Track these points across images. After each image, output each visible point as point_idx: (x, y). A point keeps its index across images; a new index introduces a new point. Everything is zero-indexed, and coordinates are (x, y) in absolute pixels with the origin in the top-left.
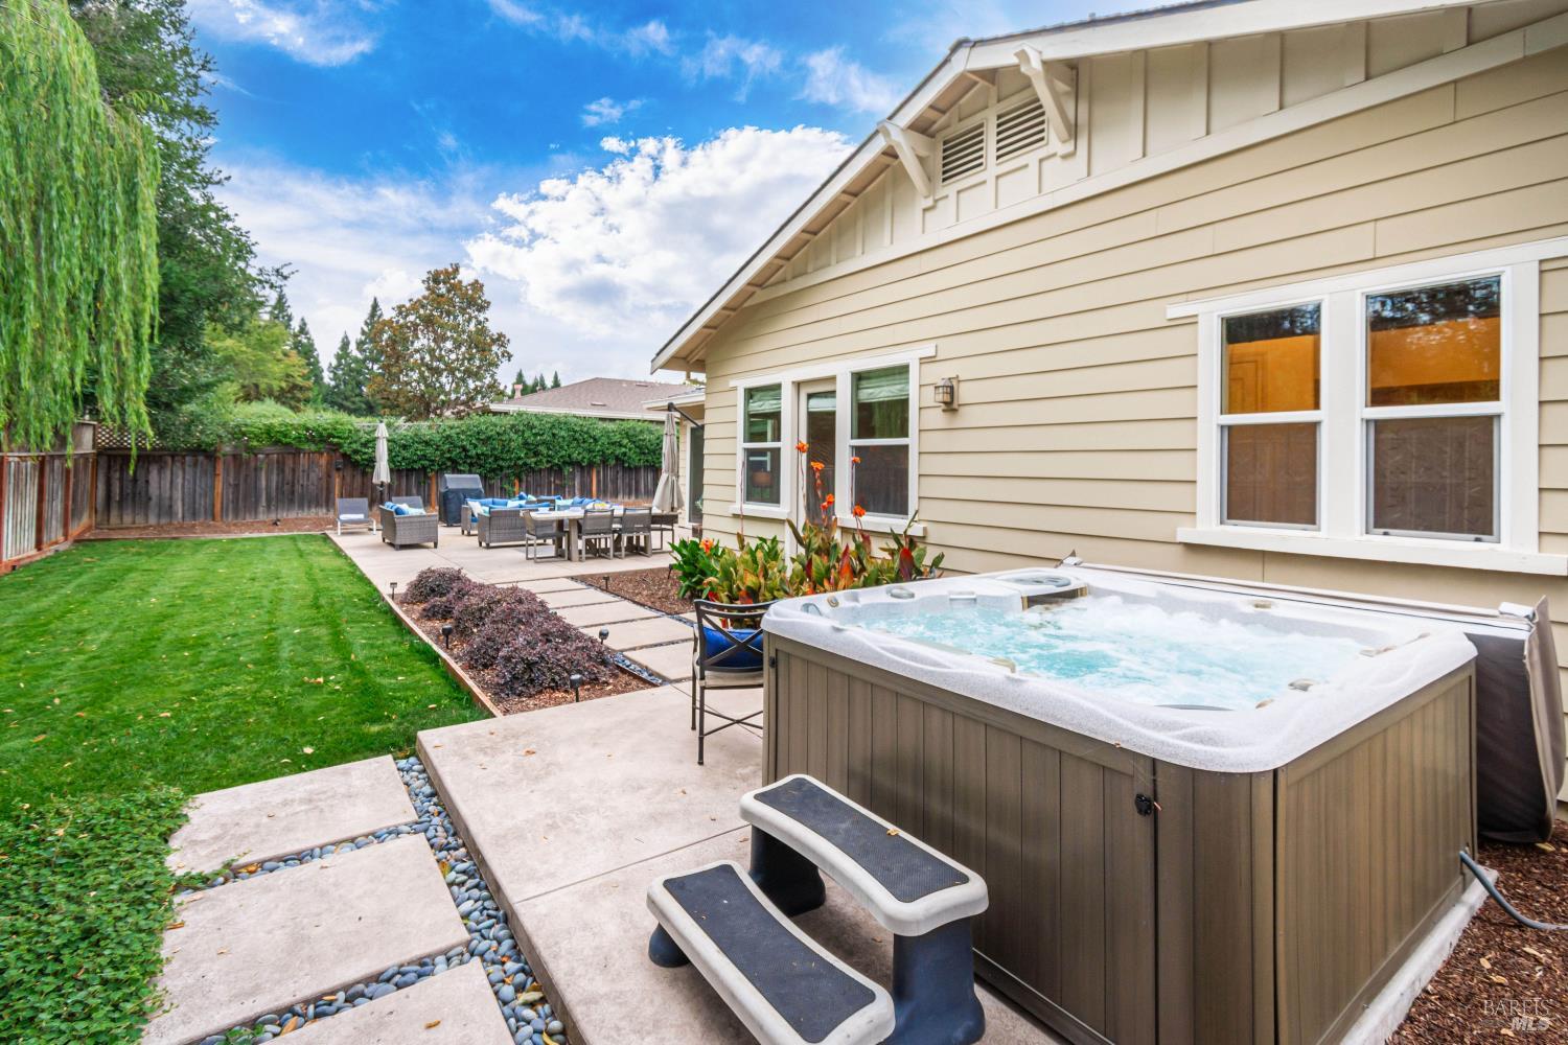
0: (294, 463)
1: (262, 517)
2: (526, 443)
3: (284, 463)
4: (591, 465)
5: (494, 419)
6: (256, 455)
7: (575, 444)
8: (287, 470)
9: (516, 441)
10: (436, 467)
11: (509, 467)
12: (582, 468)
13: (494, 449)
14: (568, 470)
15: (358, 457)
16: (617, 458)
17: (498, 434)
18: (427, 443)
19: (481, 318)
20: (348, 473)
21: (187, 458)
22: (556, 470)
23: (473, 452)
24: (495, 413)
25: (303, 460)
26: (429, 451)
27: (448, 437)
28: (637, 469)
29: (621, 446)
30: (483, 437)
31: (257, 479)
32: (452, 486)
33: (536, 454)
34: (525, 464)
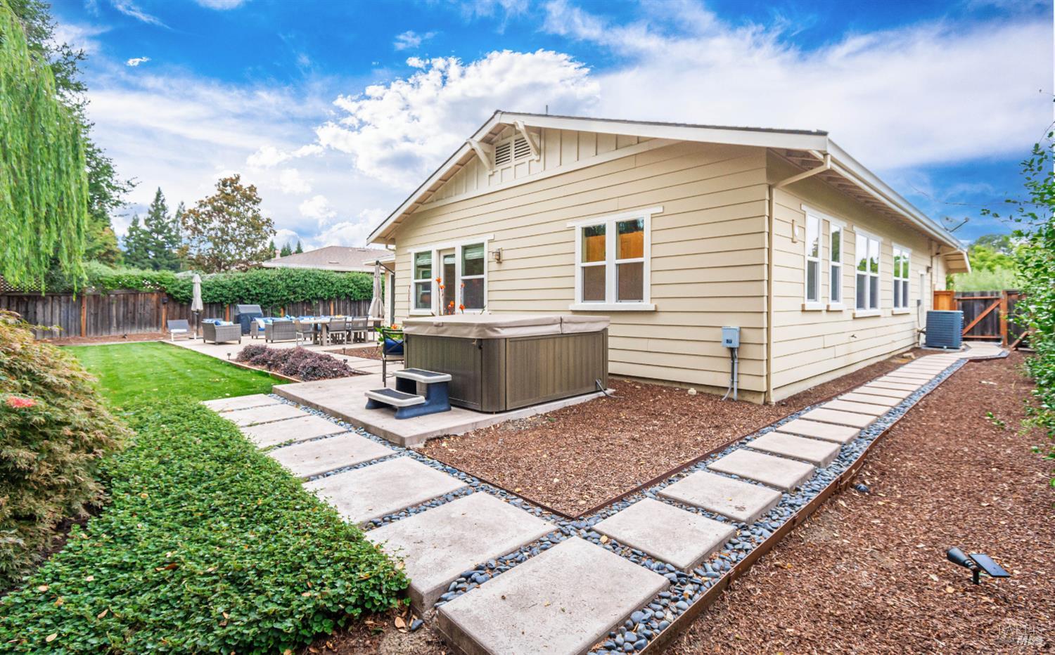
0: (135, 299)
1: (113, 333)
2: (288, 286)
3: (128, 300)
4: (330, 299)
5: (267, 272)
6: (109, 295)
7: (319, 286)
8: (130, 304)
9: (282, 285)
10: (229, 302)
11: (276, 301)
12: (324, 301)
13: (267, 290)
14: (315, 302)
15: (178, 296)
16: (346, 295)
17: (270, 281)
18: (223, 287)
19: (256, 209)
20: (171, 305)
21: (62, 298)
22: (308, 303)
23: (254, 292)
24: (267, 268)
25: (141, 298)
26: (225, 291)
27: (237, 283)
28: (359, 301)
29: (349, 287)
30: (260, 283)
31: (109, 310)
32: (242, 311)
33: (295, 293)
34: (288, 299)
